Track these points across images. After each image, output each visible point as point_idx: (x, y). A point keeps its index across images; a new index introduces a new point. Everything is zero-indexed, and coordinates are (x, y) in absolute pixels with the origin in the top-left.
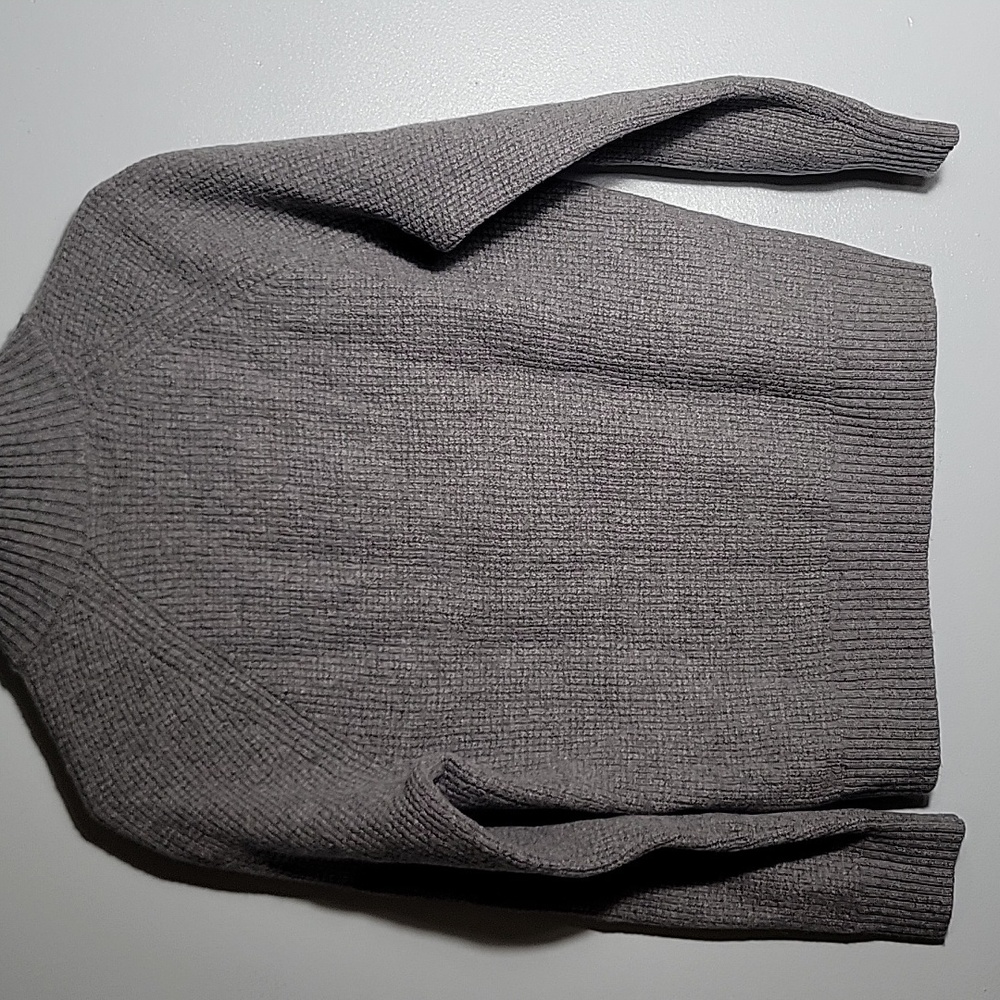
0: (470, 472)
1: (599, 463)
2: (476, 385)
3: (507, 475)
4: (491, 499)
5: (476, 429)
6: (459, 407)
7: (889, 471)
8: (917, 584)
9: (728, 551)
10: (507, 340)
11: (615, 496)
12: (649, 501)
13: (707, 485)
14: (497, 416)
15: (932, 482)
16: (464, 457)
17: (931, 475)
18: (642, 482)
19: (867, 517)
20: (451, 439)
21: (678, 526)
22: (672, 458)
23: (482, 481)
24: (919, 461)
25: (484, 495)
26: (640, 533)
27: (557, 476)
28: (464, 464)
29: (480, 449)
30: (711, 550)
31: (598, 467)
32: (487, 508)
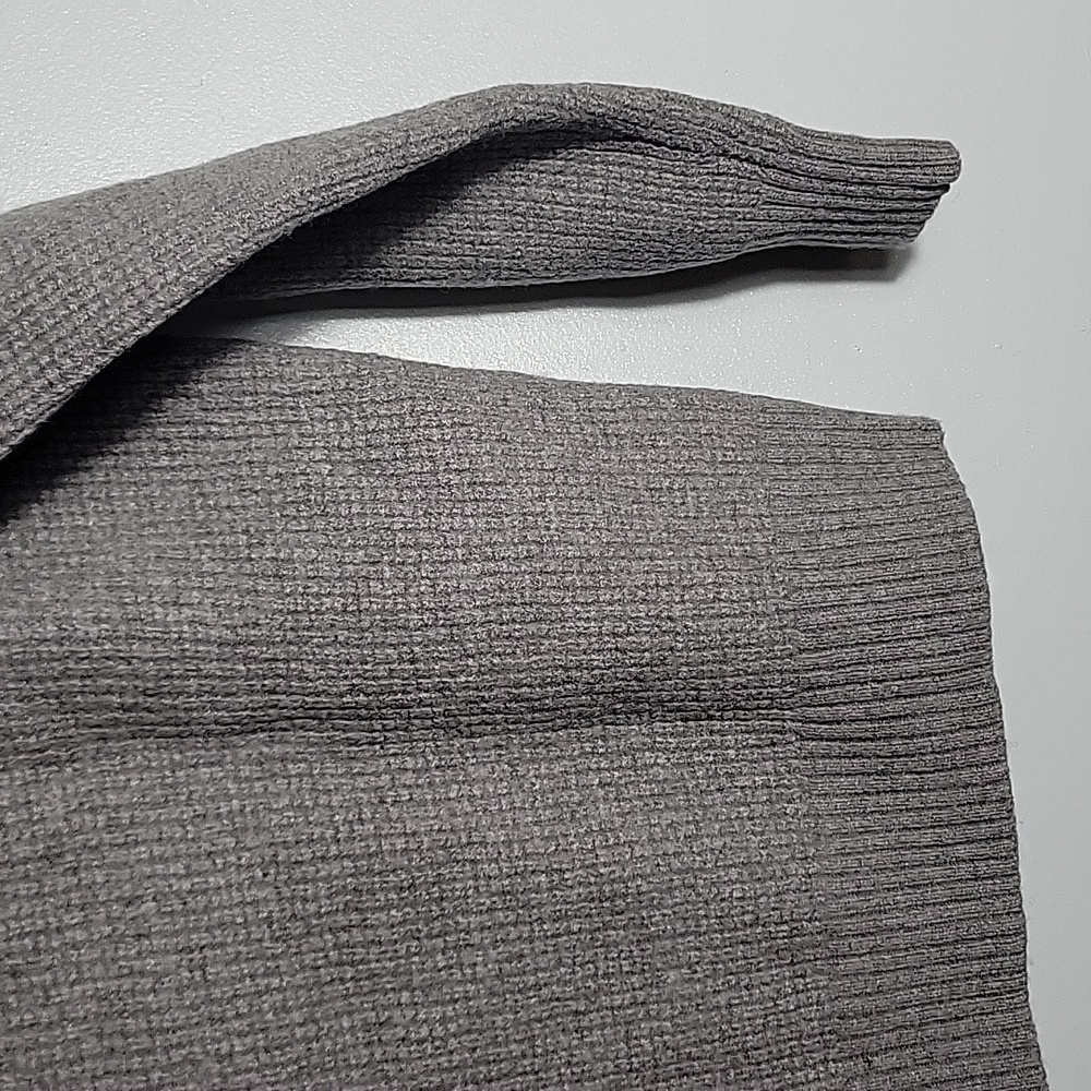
0: (65, 990)
1: (342, 920)
2: (55, 798)
3: (147, 983)
4: (118, 1042)
5: (66, 891)
6: (21, 851)
7: (928, 837)
8: (1019, 1060)
9: (637, 1055)
10: (109, 692)
11: (387, 982)
12: (459, 982)
13: (575, 928)
14: (111, 856)
15: (1015, 849)
16: (46, 960)
17: (1012, 835)
18: (439, 943)
19: (901, 939)
20: (13, 925)
21: (527, 1023)
22: (495, 885)
23: (92, 1006)
24: (985, 811)
25: (100, 1036)
26: (451, 1052)
27: (258, 963)
28: (48, 977)
29: (80, 935)
30: (601, 1060)
31: (343, 929)
32: (112, 1064)
